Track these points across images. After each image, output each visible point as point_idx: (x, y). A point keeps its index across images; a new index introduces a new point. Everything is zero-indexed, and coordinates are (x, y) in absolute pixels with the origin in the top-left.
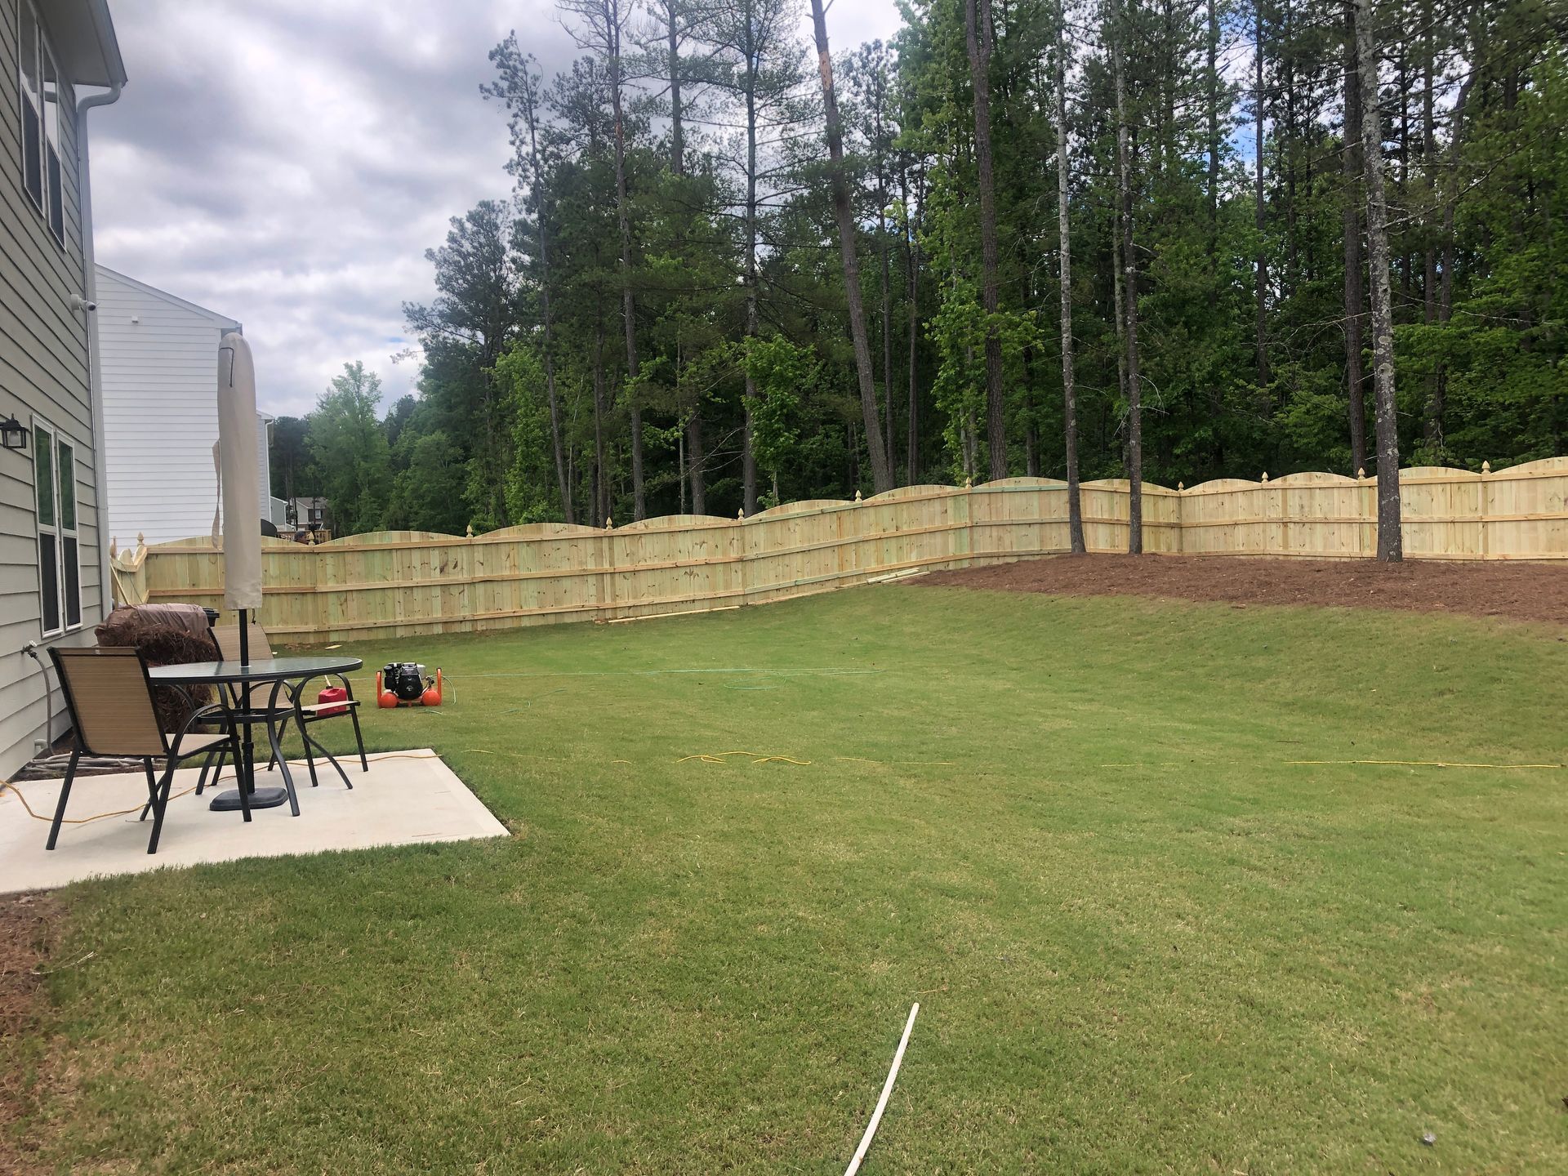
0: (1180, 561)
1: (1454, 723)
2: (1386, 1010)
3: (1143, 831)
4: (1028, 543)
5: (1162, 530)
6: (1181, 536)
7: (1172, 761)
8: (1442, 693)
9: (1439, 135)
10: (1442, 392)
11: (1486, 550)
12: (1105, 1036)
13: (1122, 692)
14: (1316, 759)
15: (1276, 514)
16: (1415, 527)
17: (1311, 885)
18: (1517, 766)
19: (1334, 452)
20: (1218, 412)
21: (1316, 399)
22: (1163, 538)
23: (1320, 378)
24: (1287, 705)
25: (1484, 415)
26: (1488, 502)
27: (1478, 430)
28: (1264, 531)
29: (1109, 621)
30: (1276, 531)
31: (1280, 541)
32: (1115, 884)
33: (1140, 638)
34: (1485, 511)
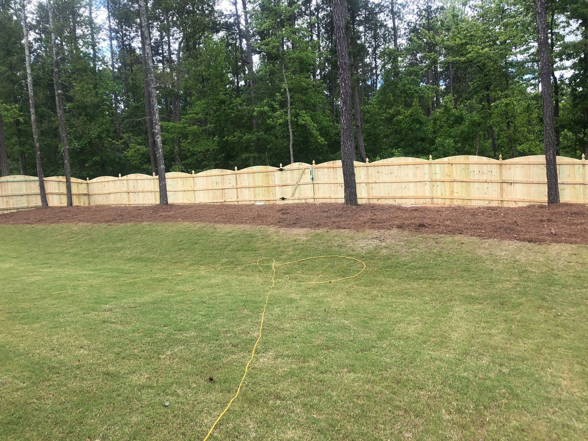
0: (89, 208)
1: (184, 260)
2: (156, 363)
3: (68, 316)
4: (23, 203)
5: (81, 196)
6: (89, 198)
7: (83, 287)
8: (181, 250)
9: (174, 57)
10: (180, 146)
11: (195, 200)
12: (46, 404)
13: (64, 262)
14: (138, 278)
15: (125, 189)
16: (173, 193)
17: (133, 324)
18: (203, 271)
19: (145, 166)
20: (102, 151)
21: (138, 147)
22: (82, 200)
23: (139, 139)
24: (128, 260)
25: (193, 155)
26: (195, 184)
27: (192, 160)
28: (121, 196)
29: (59, 234)
30: (125, 195)
31: (127, 199)
32: (55, 341)
33: (72, 240)
34: (194, 187)
